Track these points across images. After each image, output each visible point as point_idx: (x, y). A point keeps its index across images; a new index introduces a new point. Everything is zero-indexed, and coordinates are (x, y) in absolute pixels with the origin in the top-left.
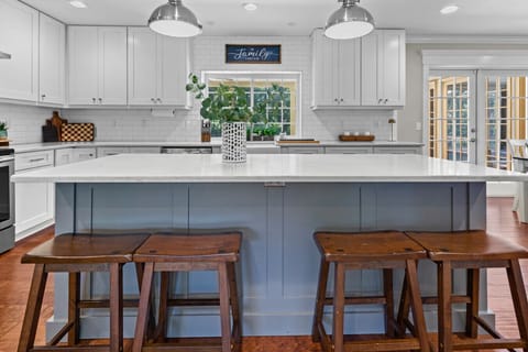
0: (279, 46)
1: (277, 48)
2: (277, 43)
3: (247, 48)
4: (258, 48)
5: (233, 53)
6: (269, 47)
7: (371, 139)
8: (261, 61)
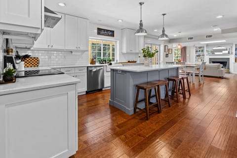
0: (114, 31)
1: (113, 32)
2: (113, 30)
3: (104, 30)
4: (108, 31)
5: (100, 31)
6: (111, 31)
7: (136, 62)
8: (108, 35)
